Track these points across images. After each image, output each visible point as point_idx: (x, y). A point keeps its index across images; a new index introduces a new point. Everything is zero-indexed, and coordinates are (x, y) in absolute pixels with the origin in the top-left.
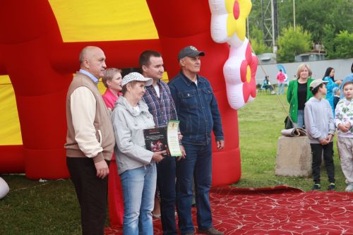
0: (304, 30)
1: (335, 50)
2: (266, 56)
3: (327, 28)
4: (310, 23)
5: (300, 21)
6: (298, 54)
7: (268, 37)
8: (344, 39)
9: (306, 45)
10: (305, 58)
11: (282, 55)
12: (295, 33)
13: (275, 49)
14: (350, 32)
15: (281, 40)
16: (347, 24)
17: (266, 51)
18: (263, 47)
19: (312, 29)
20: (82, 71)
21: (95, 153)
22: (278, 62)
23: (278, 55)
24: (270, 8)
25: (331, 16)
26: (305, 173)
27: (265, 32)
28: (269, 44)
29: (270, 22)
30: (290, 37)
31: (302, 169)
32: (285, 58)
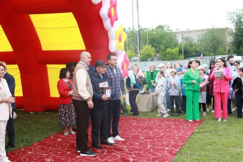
0: (152, 47)
1: (165, 57)
2: (135, 58)
3: (162, 47)
4: (155, 44)
5: (150, 43)
6: (149, 58)
7: (136, 50)
8: (169, 52)
9: (153, 54)
10: (152, 60)
11: (142, 58)
12: (148, 48)
13: (139, 55)
14: (172, 49)
15: (142, 51)
16: (171, 45)
17: (135, 56)
18: (134, 54)
19: (156, 47)
20: (80, 62)
21: (87, 98)
22: (141, 61)
23: (140, 58)
24: (137, 36)
25: (164, 42)
26: (149, 110)
27: (135, 47)
28: (136, 53)
29: (137, 43)
30: (146, 50)
31: (148, 108)
32: (144, 59)
